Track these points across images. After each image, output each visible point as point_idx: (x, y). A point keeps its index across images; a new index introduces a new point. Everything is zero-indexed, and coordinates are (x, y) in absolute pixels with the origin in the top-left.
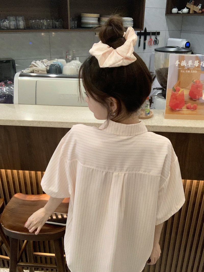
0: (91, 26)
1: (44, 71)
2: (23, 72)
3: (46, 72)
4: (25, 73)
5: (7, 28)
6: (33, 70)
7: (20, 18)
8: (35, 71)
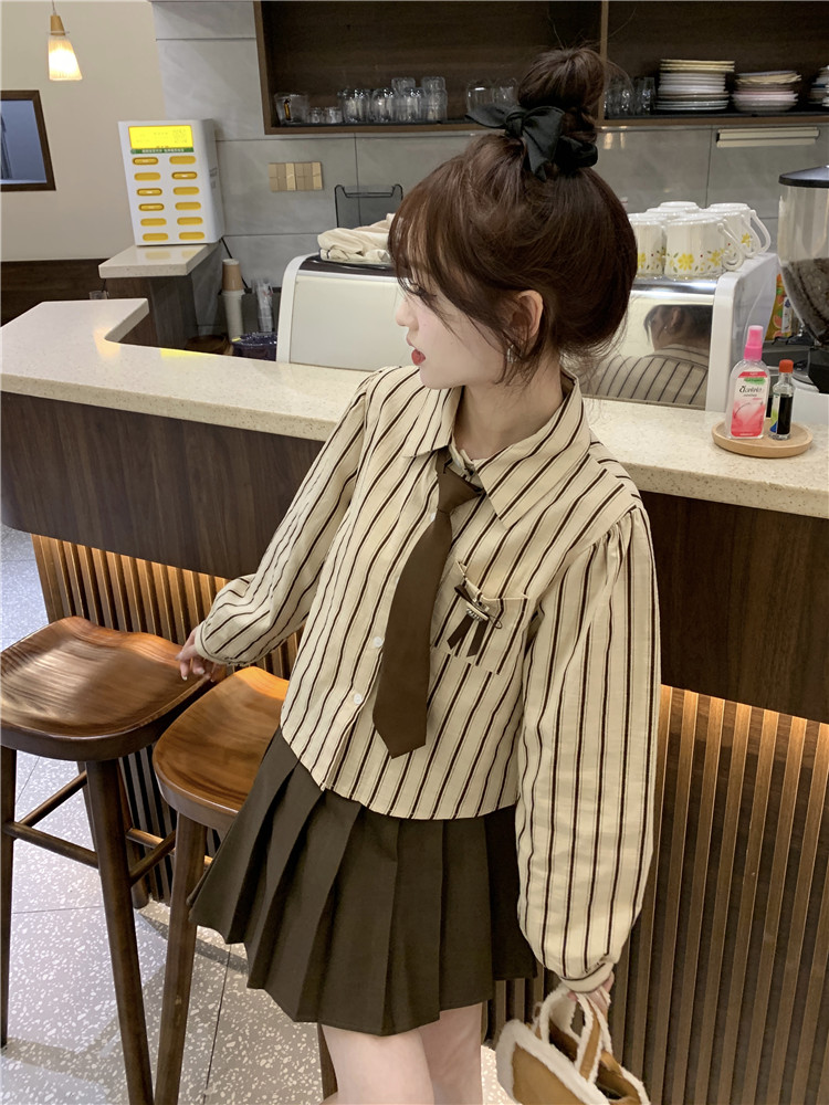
0: (694, 106)
5: (387, 117)
7: (433, 84)
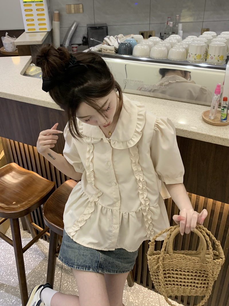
1: (112, 51)
2: (91, 50)
3: (114, 52)
4: (93, 51)
6: (102, 49)
8: (103, 49)
